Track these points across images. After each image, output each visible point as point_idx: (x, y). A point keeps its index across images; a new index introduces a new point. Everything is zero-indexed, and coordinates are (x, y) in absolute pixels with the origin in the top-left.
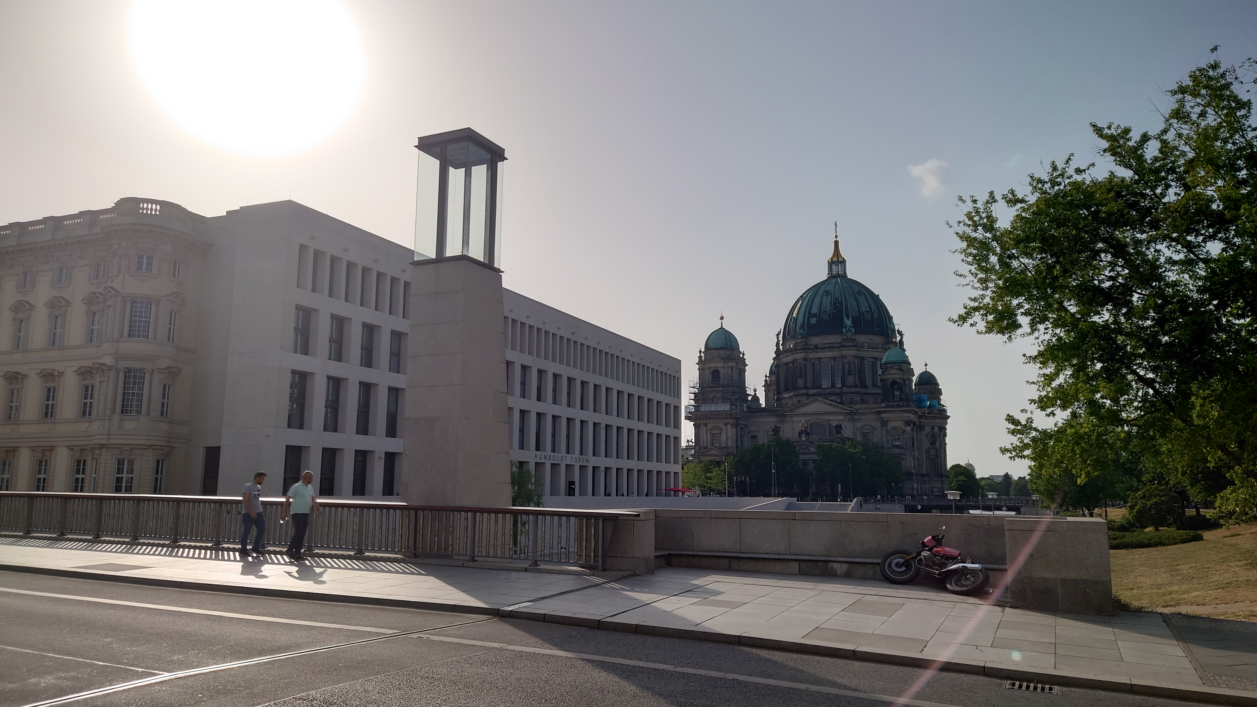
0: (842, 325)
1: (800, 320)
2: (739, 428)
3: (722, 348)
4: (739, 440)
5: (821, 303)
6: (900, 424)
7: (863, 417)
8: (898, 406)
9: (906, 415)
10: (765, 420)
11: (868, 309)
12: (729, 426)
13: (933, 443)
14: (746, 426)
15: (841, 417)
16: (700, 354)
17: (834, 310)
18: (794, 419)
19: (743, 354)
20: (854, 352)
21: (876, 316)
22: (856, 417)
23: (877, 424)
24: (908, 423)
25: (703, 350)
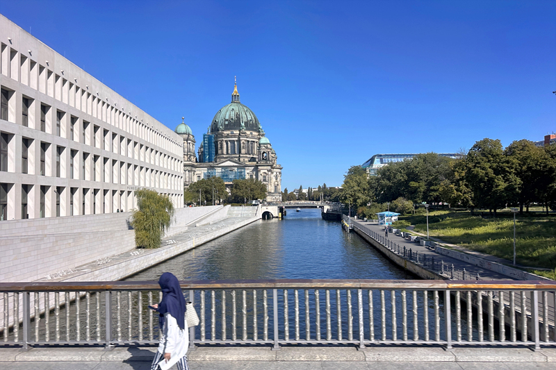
0: (240, 125)
3: (184, 134)
5: (230, 115)
6: (266, 171)
7: (250, 168)
8: (266, 163)
11: (250, 119)
13: (277, 179)
14: (195, 171)
17: (236, 118)
18: (218, 168)
20: (245, 139)
21: (254, 122)
24: (269, 171)
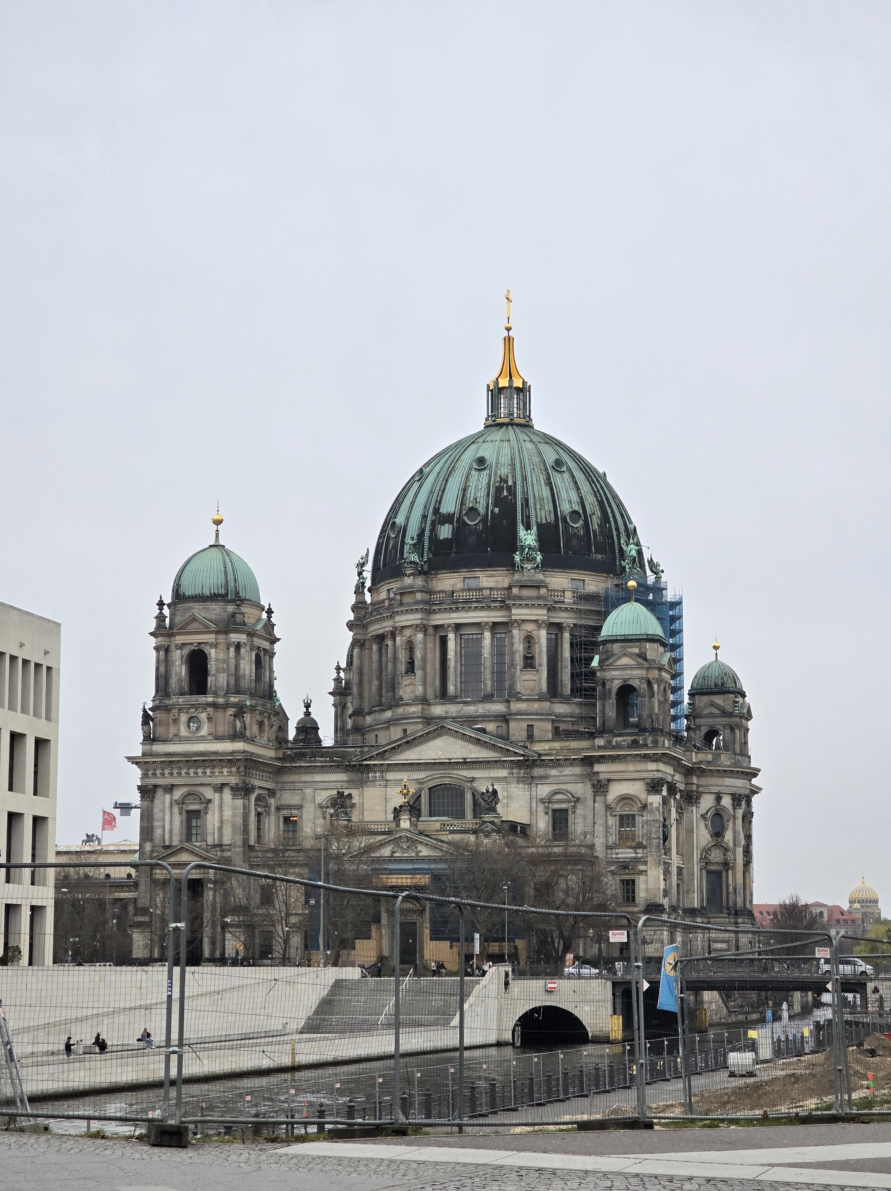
0: (512, 544)
1: (413, 530)
2: (253, 797)
3: (214, 597)
4: (253, 827)
5: (465, 490)
6: (637, 789)
7: (554, 772)
8: (635, 744)
9: (652, 766)
10: (318, 778)
11: (577, 507)
12: (227, 794)
13: (718, 834)
14: (272, 793)
15: (503, 773)
16: (161, 609)
17: (495, 505)
18: (390, 776)
19: (270, 612)
20: (541, 614)
21: (595, 523)
22: (537, 772)
23: (583, 789)
24: (654, 786)
25: (167, 600)
